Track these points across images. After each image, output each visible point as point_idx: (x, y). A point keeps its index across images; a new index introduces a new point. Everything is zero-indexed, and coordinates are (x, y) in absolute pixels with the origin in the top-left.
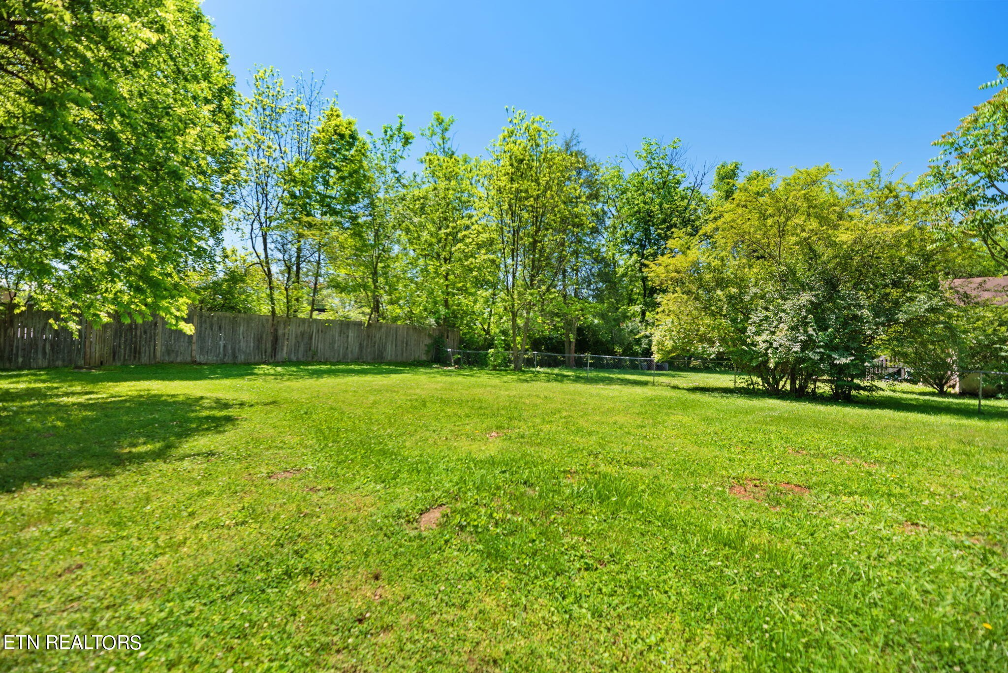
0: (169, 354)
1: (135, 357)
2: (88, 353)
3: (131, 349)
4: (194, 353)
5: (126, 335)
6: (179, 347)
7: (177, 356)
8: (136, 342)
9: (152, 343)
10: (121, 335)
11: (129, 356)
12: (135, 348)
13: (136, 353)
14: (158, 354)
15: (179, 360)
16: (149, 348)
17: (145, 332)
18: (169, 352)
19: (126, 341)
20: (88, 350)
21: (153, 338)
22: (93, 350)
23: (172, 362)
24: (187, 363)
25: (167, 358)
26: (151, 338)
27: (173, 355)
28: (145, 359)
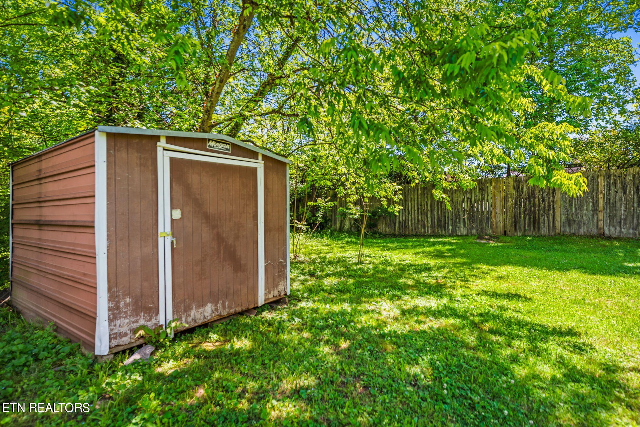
0: (570, 225)
1: (534, 229)
2: (494, 223)
3: (530, 219)
4: (601, 224)
5: (525, 205)
6: (582, 216)
7: (580, 228)
8: (535, 211)
9: (551, 212)
10: (520, 205)
11: (529, 226)
12: (534, 217)
13: (535, 223)
14: (558, 225)
15: (582, 231)
16: (548, 218)
17: (543, 201)
18: (569, 222)
19: (525, 210)
20: (494, 220)
21: (551, 206)
22: (498, 220)
23: (574, 234)
24: (592, 237)
25: (568, 229)
26: (549, 206)
27: (575, 226)
28: (544, 230)
